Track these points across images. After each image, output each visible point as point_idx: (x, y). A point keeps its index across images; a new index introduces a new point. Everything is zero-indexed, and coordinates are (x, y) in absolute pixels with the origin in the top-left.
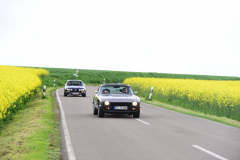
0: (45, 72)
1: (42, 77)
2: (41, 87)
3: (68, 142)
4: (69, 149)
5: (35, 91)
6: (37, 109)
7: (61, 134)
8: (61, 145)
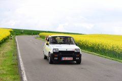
0: (12, 30)
1: (11, 32)
2: (10, 35)
3: (19, 54)
4: (20, 57)
5: (8, 37)
6: (9, 43)
7: (17, 51)
8: (17, 55)
